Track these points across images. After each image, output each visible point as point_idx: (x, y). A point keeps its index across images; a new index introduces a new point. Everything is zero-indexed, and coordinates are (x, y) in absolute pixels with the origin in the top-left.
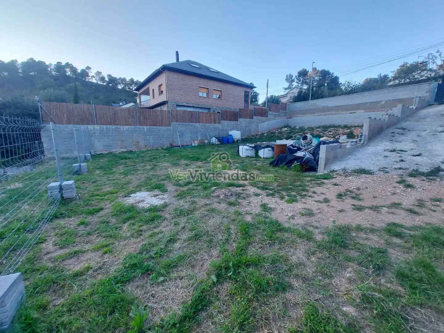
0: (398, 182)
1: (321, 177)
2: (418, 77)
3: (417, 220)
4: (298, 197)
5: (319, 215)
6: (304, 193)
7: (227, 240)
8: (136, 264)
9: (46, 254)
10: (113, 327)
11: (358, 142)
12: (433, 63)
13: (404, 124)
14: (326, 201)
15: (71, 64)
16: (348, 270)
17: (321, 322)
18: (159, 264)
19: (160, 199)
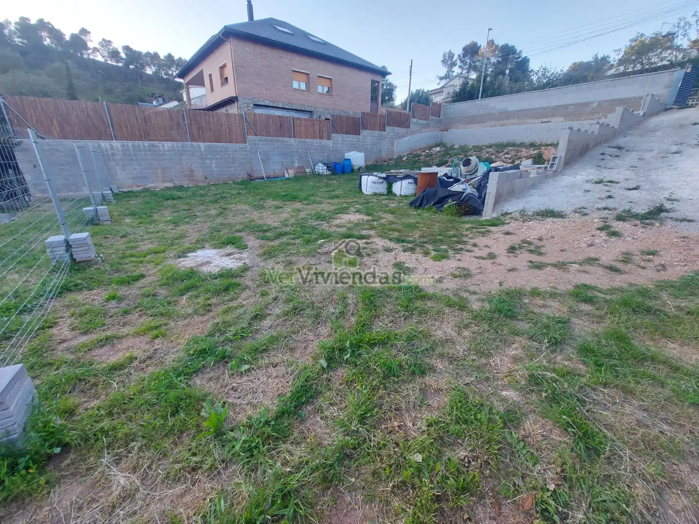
0: (599, 229)
1: (488, 223)
2: (656, 60)
3: (619, 280)
4: (451, 252)
5: (479, 277)
6: (460, 246)
7: (342, 313)
8: (205, 349)
9: (60, 343)
10: (178, 431)
11: (549, 169)
12: (684, 35)
13: (621, 141)
14: (492, 256)
15: (49, 23)
16: (514, 346)
17: (471, 409)
18: (240, 349)
19: (237, 259)
